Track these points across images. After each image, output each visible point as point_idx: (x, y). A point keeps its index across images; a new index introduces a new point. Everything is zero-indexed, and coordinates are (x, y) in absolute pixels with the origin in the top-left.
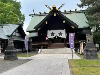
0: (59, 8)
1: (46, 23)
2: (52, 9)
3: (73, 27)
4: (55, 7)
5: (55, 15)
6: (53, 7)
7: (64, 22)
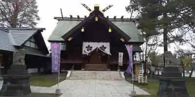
1: (83, 30)
3: (123, 40)
4: (98, 7)
5: (97, 19)
6: (95, 7)
7: (110, 31)
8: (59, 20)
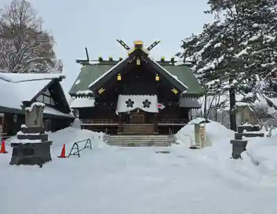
1: (119, 78)
2: (132, 49)
3: (175, 92)
4: (141, 46)
5: (138, 63)
6: (136, 46)
7: (157, 78)
8: (83, 65)
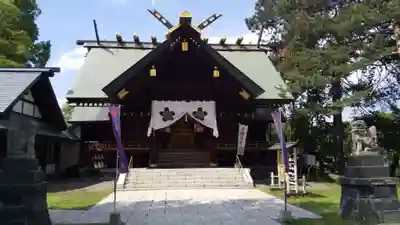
0: (202, 27)
1: (153, 72)
2: (176, 24)
3: (245, 95)
4: (189, 19)
5: (185, 47)
7: (216, 74)
8: (89, 48)
